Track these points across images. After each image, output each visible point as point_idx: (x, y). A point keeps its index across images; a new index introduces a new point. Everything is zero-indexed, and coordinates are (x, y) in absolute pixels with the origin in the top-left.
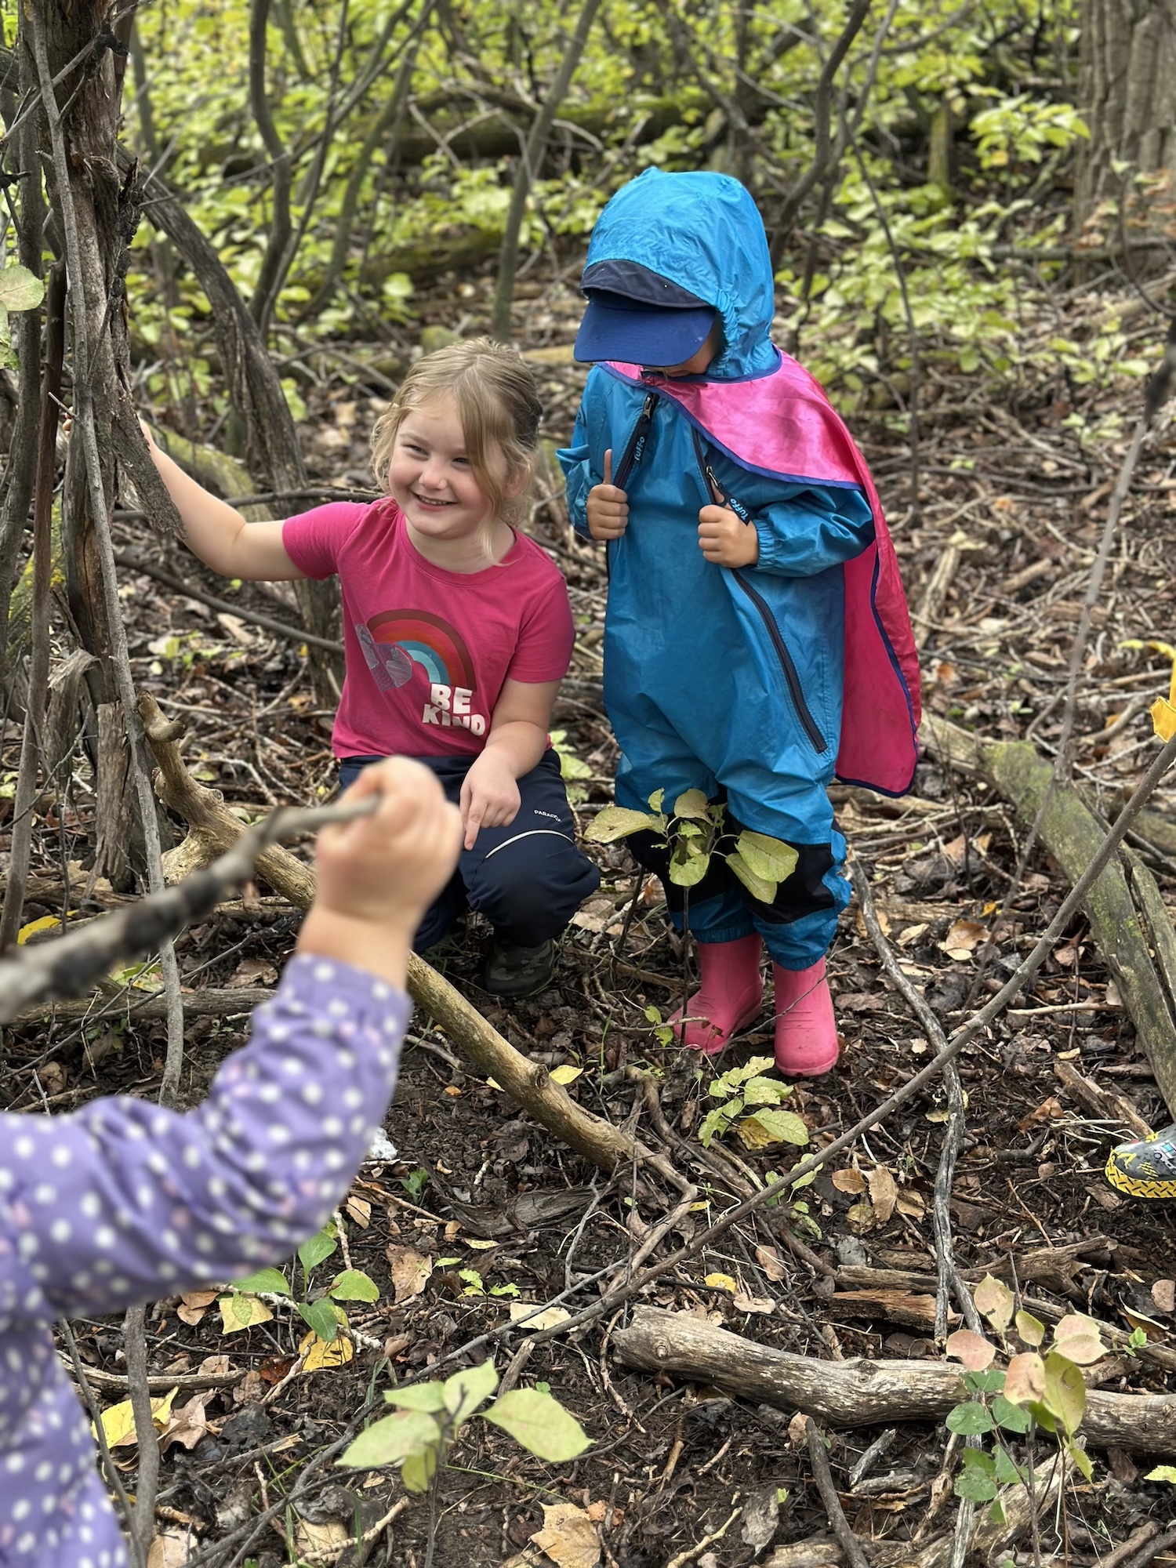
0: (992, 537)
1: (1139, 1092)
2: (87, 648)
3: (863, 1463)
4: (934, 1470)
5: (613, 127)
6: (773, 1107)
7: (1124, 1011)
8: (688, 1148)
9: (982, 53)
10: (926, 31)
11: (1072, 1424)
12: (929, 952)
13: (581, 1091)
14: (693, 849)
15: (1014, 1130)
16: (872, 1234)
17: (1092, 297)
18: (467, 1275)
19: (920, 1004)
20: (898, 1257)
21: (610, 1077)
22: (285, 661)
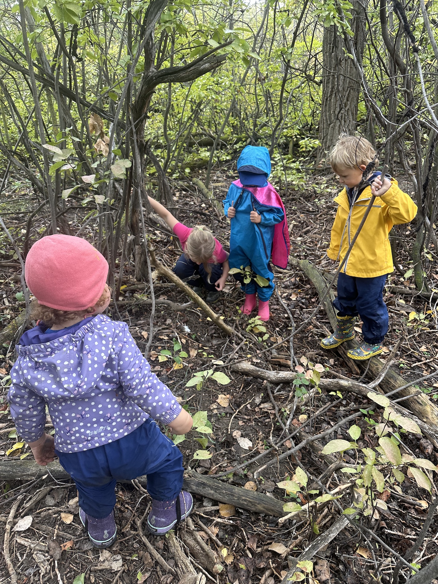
0: (300, 222)
1: (327, 325)
2: (134, 235)
3: (277, 389)
4: (290, 391)
5: (229, 141)
6: (260, 325)
7: (325, 310)
8: (244, 332)
9: (299, 130)
10: (289, 125)
11: (317, 384)
12: (288, 298)
13: (225, 320)
14: (248, 277)
15: (304, 331)
16: (278, 349)
17: (319, 177)
18: (204, 353)
19: (286, 308)
20: (282, 353)
21: (230, 319)
22: (168, 240)
